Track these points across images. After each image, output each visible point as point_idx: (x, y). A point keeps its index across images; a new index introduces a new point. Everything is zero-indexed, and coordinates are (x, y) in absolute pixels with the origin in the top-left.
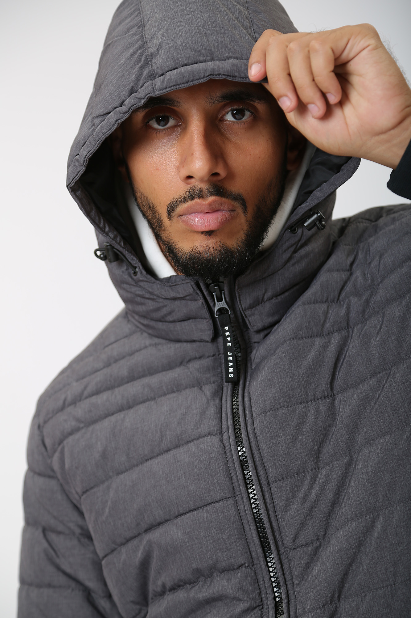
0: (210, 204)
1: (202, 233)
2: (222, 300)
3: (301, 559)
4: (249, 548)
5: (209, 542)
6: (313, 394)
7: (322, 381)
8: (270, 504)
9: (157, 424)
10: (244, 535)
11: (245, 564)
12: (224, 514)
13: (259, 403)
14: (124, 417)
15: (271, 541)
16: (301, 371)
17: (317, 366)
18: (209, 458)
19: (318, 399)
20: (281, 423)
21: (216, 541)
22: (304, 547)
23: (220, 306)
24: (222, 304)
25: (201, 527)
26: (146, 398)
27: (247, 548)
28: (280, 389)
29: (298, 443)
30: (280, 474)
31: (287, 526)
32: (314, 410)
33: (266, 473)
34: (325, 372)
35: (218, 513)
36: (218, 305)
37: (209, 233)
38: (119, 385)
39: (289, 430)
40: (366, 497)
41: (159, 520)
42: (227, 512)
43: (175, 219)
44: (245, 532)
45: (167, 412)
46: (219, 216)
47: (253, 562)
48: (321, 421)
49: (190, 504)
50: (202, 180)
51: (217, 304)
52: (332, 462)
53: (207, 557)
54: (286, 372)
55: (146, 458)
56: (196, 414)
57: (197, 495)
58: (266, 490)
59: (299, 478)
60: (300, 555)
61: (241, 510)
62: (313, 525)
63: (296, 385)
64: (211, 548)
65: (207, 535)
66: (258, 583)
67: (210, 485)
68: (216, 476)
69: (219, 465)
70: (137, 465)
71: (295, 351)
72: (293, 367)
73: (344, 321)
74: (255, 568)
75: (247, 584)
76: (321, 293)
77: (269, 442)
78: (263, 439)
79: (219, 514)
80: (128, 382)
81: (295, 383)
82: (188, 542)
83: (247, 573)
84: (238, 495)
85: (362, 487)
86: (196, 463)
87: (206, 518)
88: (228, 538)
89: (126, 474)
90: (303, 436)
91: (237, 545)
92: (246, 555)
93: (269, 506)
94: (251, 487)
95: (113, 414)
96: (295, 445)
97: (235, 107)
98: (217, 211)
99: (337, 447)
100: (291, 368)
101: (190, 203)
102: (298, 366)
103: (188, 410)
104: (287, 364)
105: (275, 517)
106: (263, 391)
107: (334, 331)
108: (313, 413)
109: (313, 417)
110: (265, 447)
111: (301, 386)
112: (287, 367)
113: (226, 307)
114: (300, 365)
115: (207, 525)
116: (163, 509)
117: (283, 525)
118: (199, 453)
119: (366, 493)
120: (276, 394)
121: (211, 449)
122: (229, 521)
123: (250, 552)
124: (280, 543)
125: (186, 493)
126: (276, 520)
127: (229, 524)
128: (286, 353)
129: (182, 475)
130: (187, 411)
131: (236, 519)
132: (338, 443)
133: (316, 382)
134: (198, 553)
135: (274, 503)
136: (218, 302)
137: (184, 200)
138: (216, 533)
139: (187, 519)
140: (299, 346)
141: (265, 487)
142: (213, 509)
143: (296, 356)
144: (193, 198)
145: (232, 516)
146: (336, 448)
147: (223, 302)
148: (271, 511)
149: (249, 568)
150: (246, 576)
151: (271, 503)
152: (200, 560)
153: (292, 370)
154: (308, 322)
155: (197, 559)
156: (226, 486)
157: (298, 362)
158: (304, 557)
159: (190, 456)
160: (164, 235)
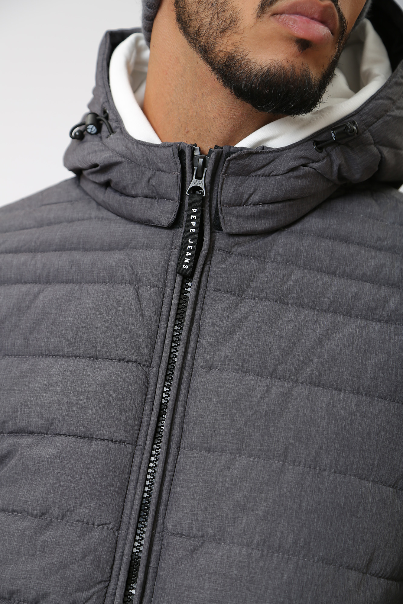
2: (201, 178)
3: (175, 550)
4: (123, 509)
5: (82, 480)
6: (273, 369)
7: (289, 359)
8: (170, 472)
9: (76, 320)
10: (125, 492)
11: (110, 524)
12: (115, 458)
13: (208, 354)
14: (39, 293)
15: (150, 513)
16: (269, 339)
17: (290, 340)
18: (126, 390)
19: (276, 378)
20: (220, 386)
21: (91, 483)
22: (184, 537)
23: (196, 183)
24: (200, 183)
25: (81, 459)
26: (70, 278)
27: (121, 507)
28: (236, 349)
29: (228, 417)
30: (195, 443)
31: (175, 505)
32: (264, 387)
33: (182, 435)
34: (296, 351)
35: (108, 454)
36: (195, 183)
38: (43, 251)
39: (226, 397)
40: (287, 532)
41: (33, 428)
42: (120, 458)
44: (127, 489)
45: (92, 310)
47: (120, 526)
48: (265, 404)
49: (80, 428)
51: (194, 181)
52: (259, 458)
53: (72, 496)
54: (252, 332)
55: (48, 353)
56: (127, 330)
57: (93, 423)
58: (172, 454)
59: (212, 457)
60: (175, 545)
61: (135, 463)
62: (203, 519)
63: (256, 351)
64: (81, 487)
65: (84, 472)
66: (115, 553)
67: (114, 420)
68: (126, 413)
69: (135, 403)
70: (33, 356)
71: (273, 314)
72: (263, 331)
73: (345, 305)
74: (118, 534)
75: (103, 549)
76: (330, 262)
77: (198, 403)
78: (194, 397)
79: (110, 455)
80: (55, 250)
81: (256, 349)
82: (58, 468)
83: (107, 537)
84: (139, 445)
85: (286, 517)
86: (108, 388)
87: (93, 453)
88: (107, 486)
89: (16, 359)
90: (238, 411)
91: (112, 499)
92: (116, 515)
93: (167, 473)
94: (158, 443)
95: (25, 283)
96: (224, 418)
99: (275, 445)
100: (260, 331)
102: (268, 332)
103: (117, 319)
104: (257, 325)
105: (169, 489)
106: (217, 342)
107: (329, 311)
108: (261, 391)
109: (259, 395)
110: (193, 406)
111: (262, 355)
112: (255, 328)
113: (203, 187)
114: (271, 332)
115: (89, 460)
116: (43, 419)
117: (173, 501)
118: (116, 377)
119: (289, 528)
120: (229, 352)
121: (133, 381)
122: (117, 469)
123: (122, 513)
124: (160, 520)
125: (82, 415)
126: (168, 492)
127: (115, 472)
128: (261, 312)
129: (85, 392)
130: (115, 321)
131: (126, 470)
132: (278, 441)
133: (281, 358)
134: (63, 486)
135: (174, 472)
136: (196, 178)
138: (96, 475)
139: (68, 442)
140: (279, 311)
141: (173, 450)
142: (105, 446)
143: (271, 320)
145: (123, 465)
146: (273, 446)
147: (201, 180)
148: (167, 479)
149: (112, 531)
150: (105, 540)
151: (172, 472)
152: (60, 495)
153: (259, 333)
154: (301, 288)
155: (58, 492)
156: (132, 430)
157: (270, 328)
158: (179, 549)
159: (104, 376)
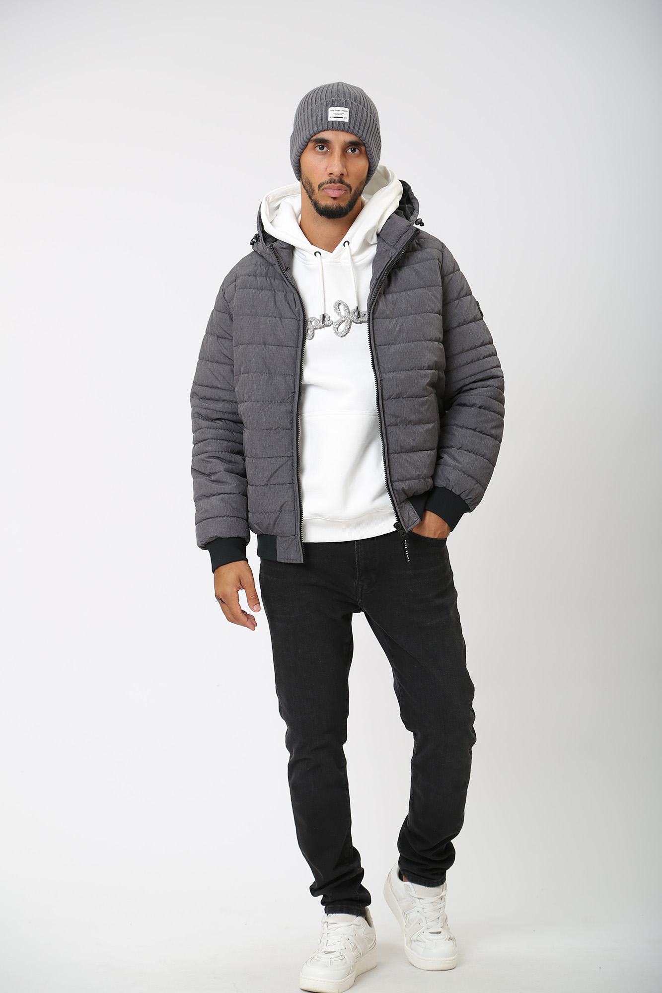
0: (338, 187)
1: (332, 198)
37: (335, 198)
43: (320, 190)
46: (342, 192)
50: (336, 176)
97: (353, 147)
98: (340, 190)
101: (329, 184)
137: (327, 183)
144: (331, 183)
160: (314, 197)
